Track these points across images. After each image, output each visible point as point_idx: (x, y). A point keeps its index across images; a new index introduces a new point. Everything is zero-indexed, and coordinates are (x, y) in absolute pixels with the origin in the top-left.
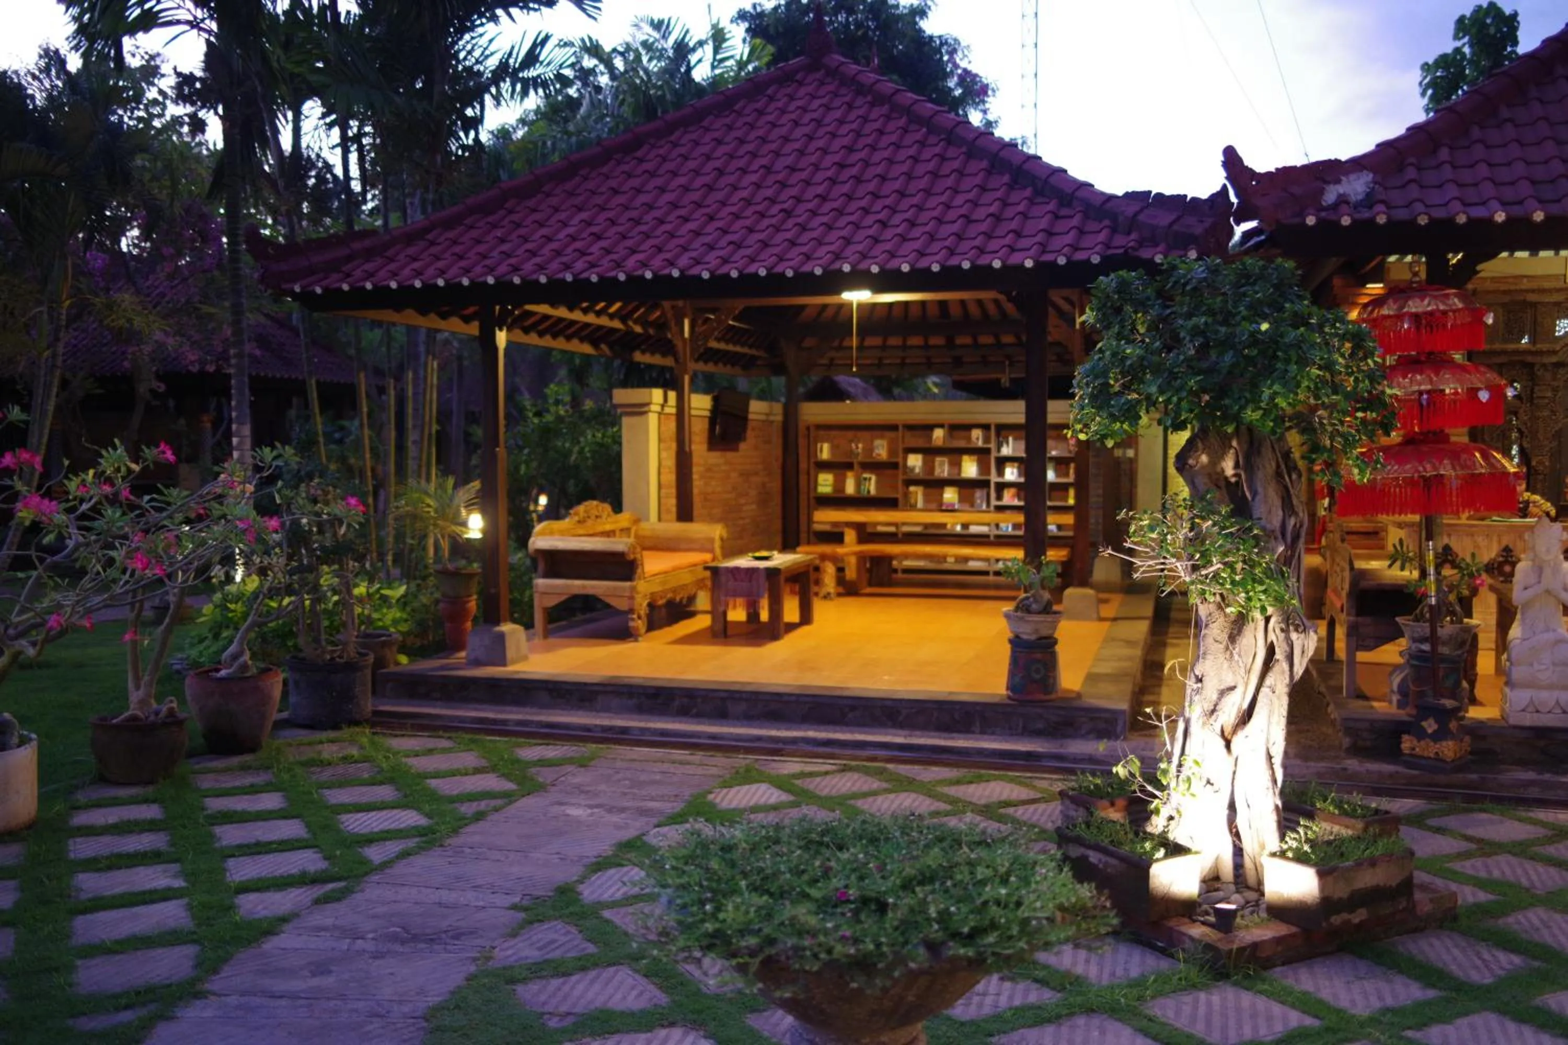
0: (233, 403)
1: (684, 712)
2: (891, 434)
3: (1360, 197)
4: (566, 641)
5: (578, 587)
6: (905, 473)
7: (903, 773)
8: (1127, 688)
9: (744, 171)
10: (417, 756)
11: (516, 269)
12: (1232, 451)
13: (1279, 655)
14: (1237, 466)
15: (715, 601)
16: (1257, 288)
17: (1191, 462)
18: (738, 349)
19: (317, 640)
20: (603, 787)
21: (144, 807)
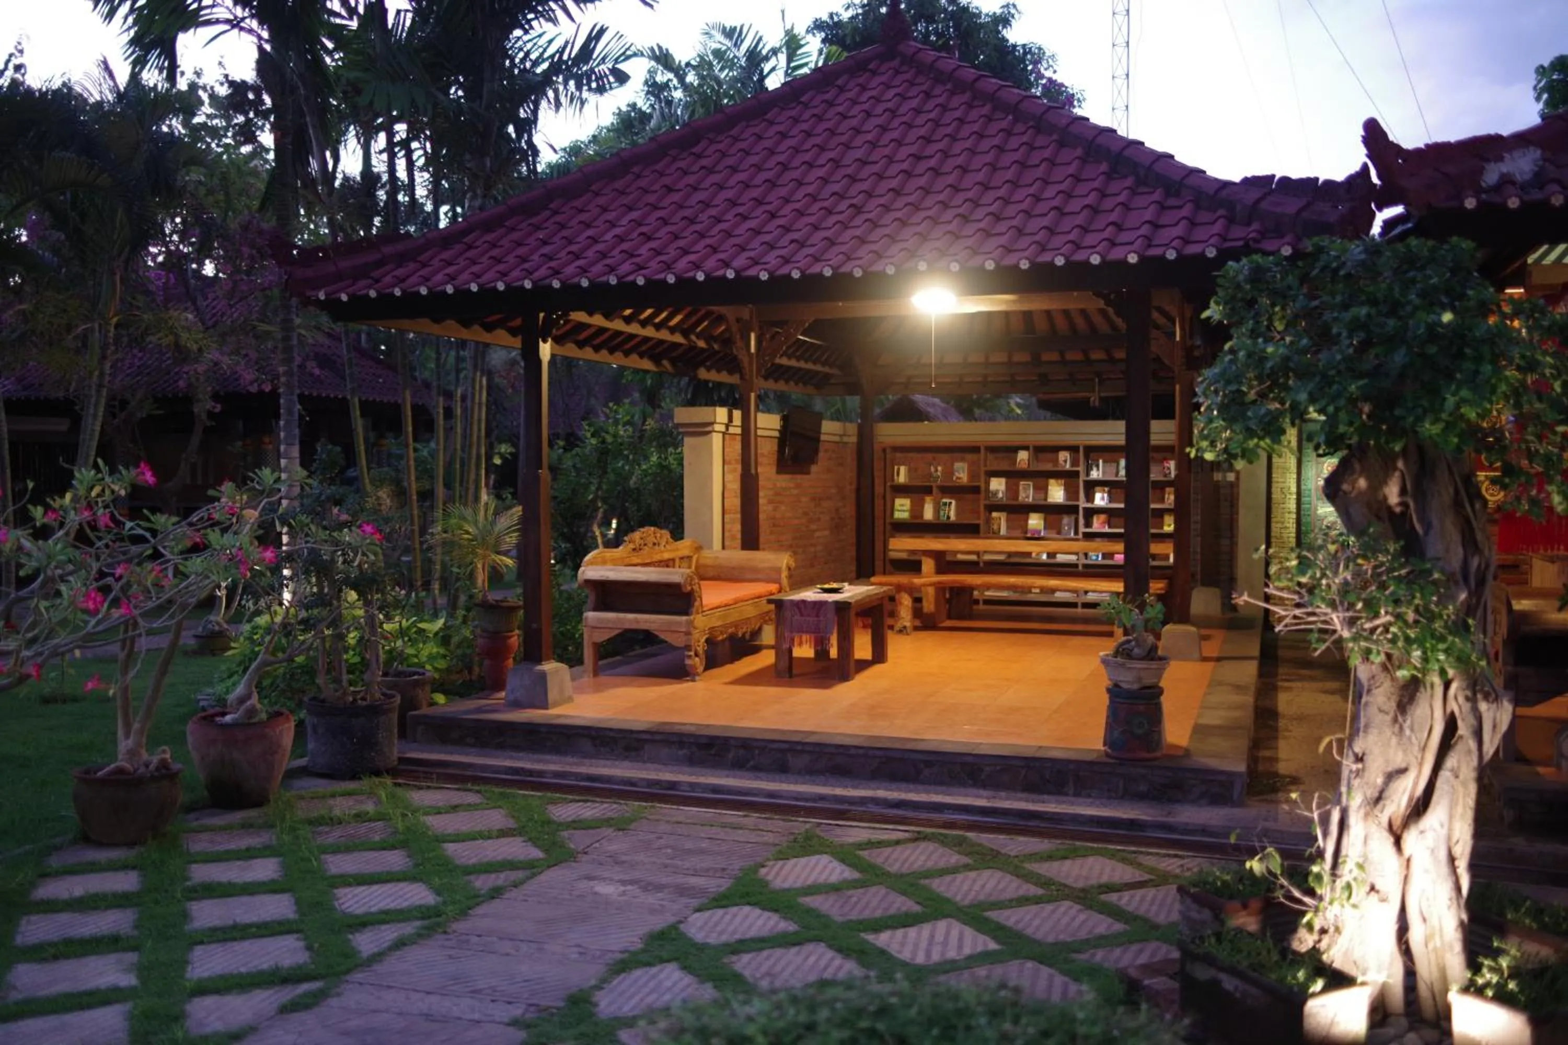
0: (282, 423)
1: (739, 765)
2: (969, 456)
3: (1527, 177)
4: (619, 680)
5: (630, 621)
6: (987, 498)
7: (985, 843)
8: (1242, 743)
9: (810, 165)
10: (439, 813)
11: (556, 273)
12: (1397, 474)
13: (1463, 729)
14: (1403, 492)
15: (779, 636)
16: (1429, 272)
17: (1345, 487)
18: (810, 366)
19: (337, 681)
20: (641, 857)
21: (121, 875)
